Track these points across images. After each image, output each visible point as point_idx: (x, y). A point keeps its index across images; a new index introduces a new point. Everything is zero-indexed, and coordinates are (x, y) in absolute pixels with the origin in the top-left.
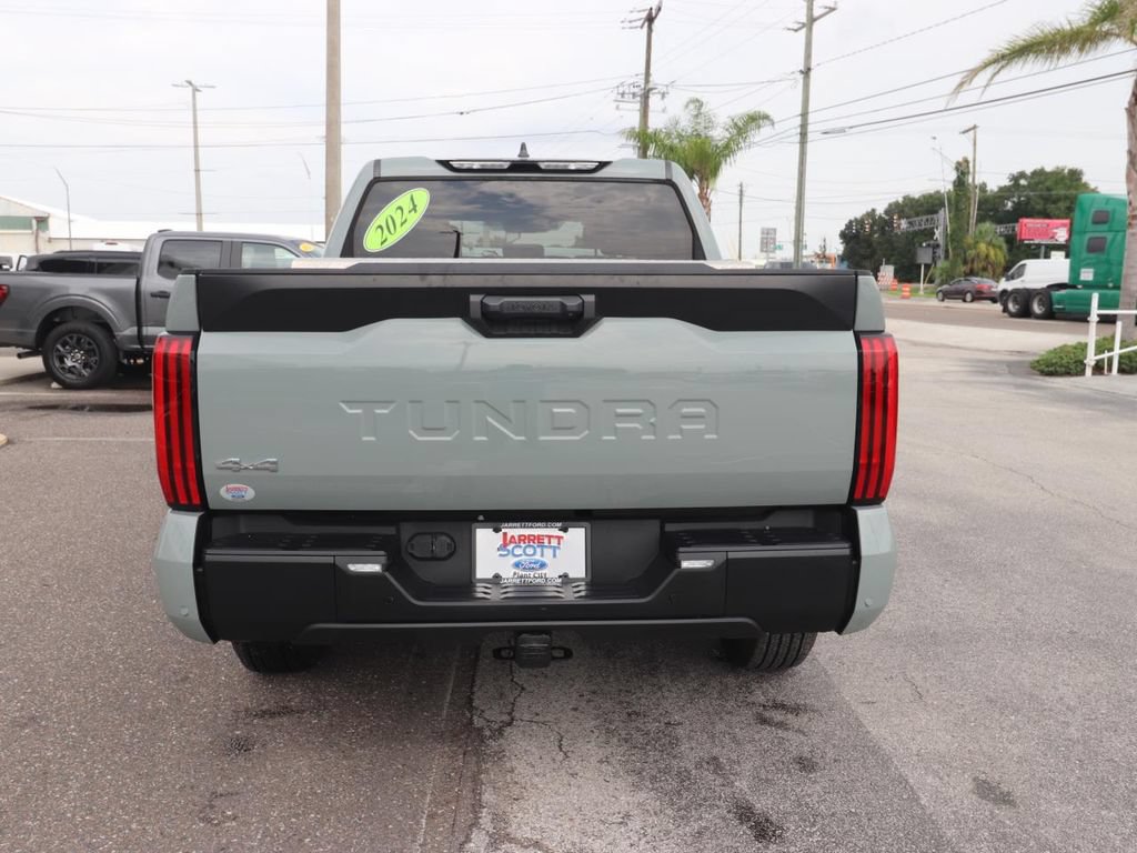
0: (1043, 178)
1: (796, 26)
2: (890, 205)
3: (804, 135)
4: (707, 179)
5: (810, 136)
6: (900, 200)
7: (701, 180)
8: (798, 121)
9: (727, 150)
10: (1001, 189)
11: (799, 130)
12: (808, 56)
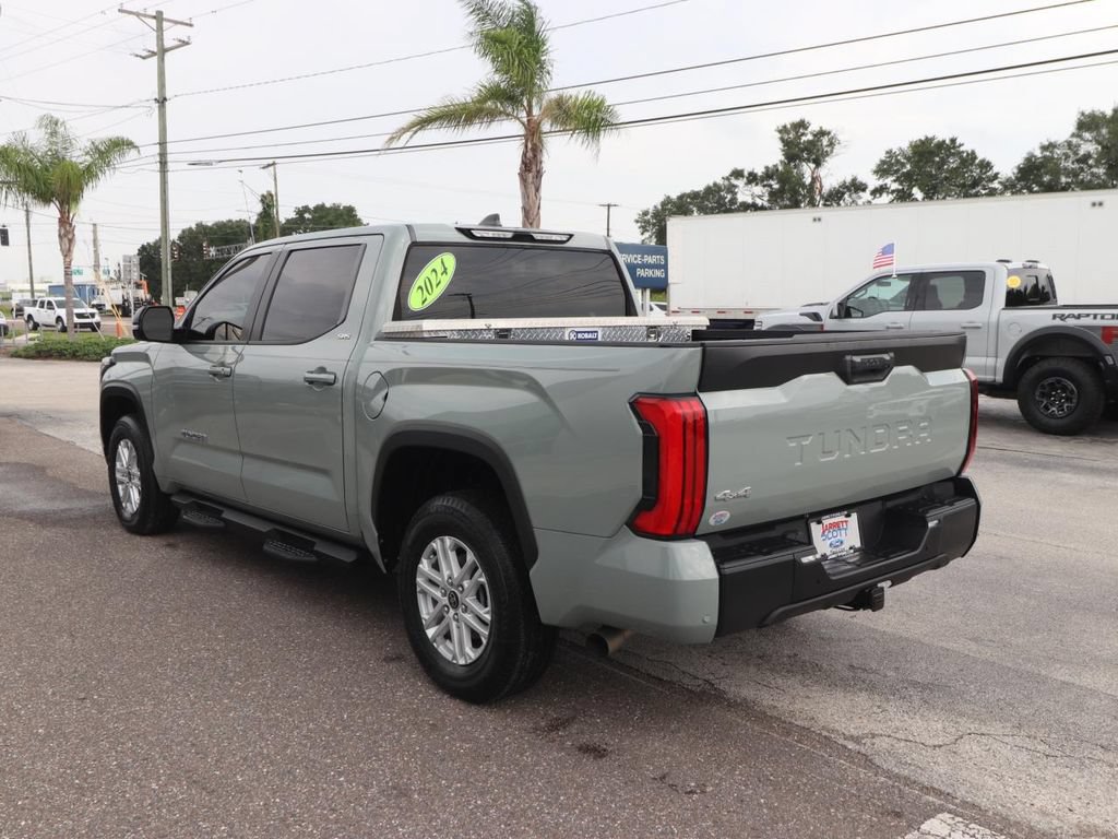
0: (324, 214)
1: (145, 54)
2: (184, 231)
3: (163, 163)
4: (68, 203)
5: (170, 166)
6: (194, 227)
7: (61, 204)
8: (157, 149)
9: (89, 173)
10: (288, 221)
11: (158, 159)
12: (162, 86)
